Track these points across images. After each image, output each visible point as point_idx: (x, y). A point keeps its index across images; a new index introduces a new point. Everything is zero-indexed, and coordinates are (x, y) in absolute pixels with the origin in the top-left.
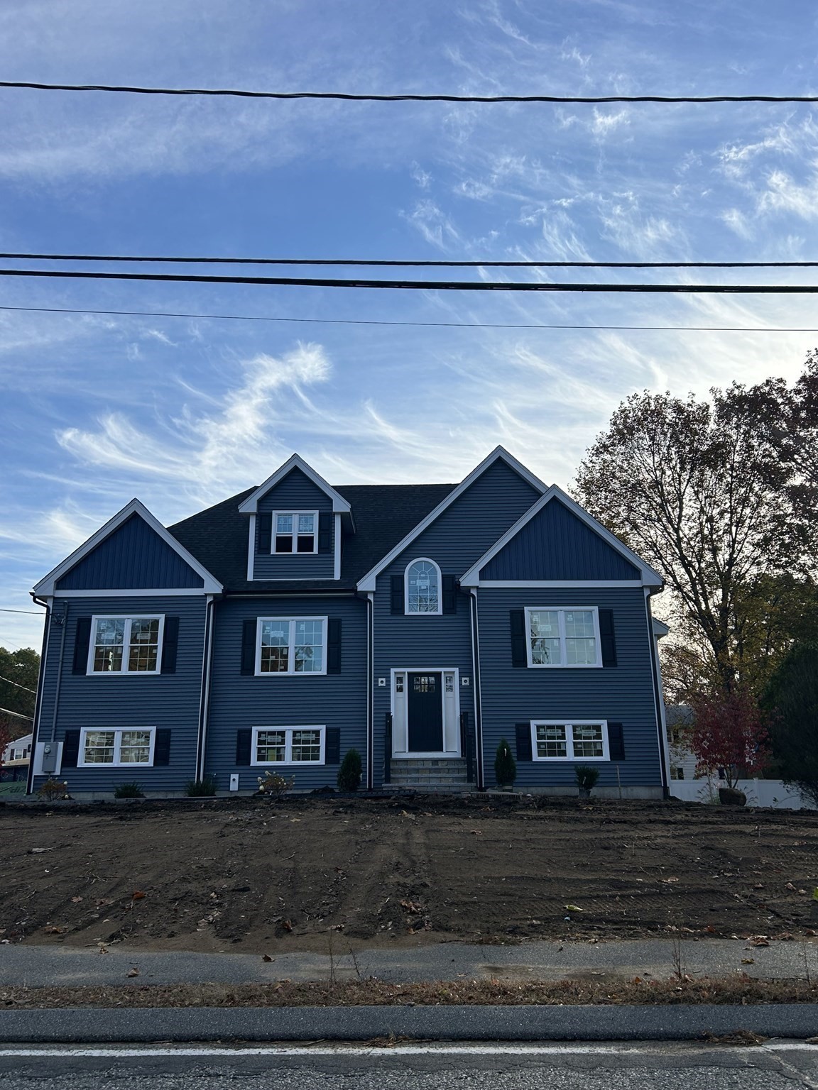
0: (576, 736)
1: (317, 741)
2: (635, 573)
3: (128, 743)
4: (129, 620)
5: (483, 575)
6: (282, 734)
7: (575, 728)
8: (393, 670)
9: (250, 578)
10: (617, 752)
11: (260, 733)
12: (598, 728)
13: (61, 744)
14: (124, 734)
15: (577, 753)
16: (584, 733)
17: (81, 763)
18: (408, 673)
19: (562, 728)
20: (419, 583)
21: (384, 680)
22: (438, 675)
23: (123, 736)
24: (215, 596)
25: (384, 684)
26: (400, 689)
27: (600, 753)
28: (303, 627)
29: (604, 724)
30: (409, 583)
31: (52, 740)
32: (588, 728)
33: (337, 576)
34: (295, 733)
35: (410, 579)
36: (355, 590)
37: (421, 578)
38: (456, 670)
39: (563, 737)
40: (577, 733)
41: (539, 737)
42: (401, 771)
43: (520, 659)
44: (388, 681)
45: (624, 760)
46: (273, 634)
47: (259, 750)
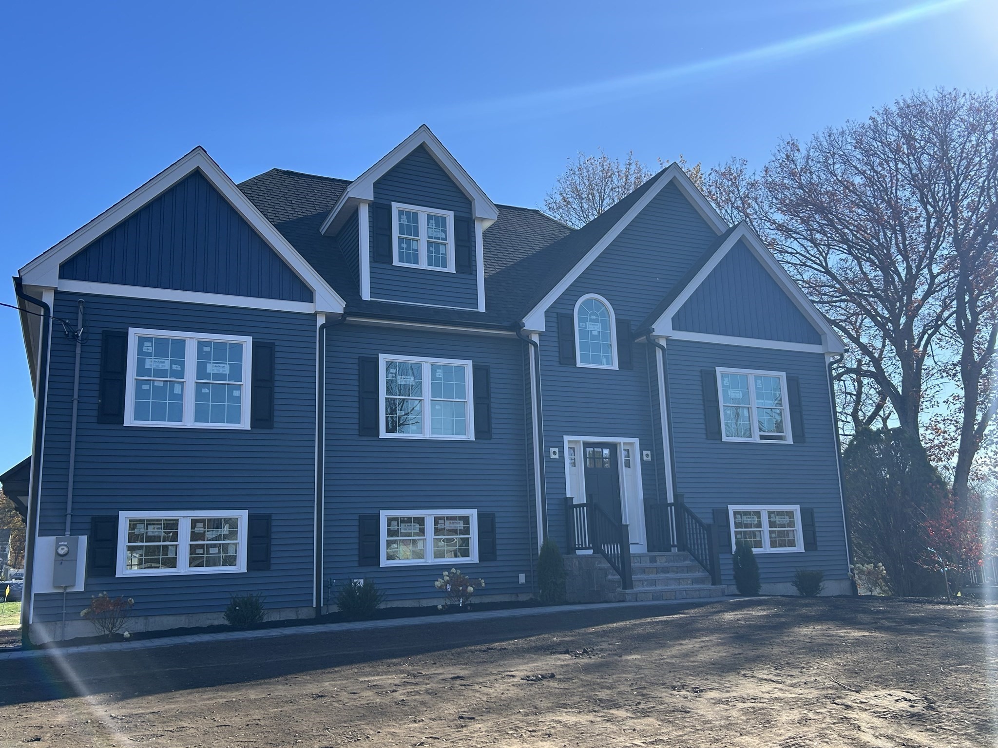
0: (772, 524)
1: (467, 531)
3: (201, 536)
5: (678, 323)
6: (420, 521)
7: (770, 513)
8: (566, 438)
9: (366, 295)
10: (810, 543)
11: (390, 520)
12: (790, 514)
13: (84, 540)
15: (773, 544)
16: (778, 520)
17: (121, 570)
18: (584, 443)
19: (758, 514)
20: (590, 326)
21: (557, 450)
22: (613, 447)
23: (193, 526)
24: (329, 316)
25: (557, 457)
26: (574, 465)
27: (792, 544)
28: (440, 373)
29: (796, 508)
30: (579, 327)
31: (68, 533)
33: (482, 308)
34: (437, 520)
35: (580, 321)
36: (517, 326)
37: (592, 320)
38: (636, 441)
39: (759, 525)
40: (772, 520)
41: (737, 525)
43: (713, 430)
44: (562, 452)
45: (816, 549)
46: (400, 380)
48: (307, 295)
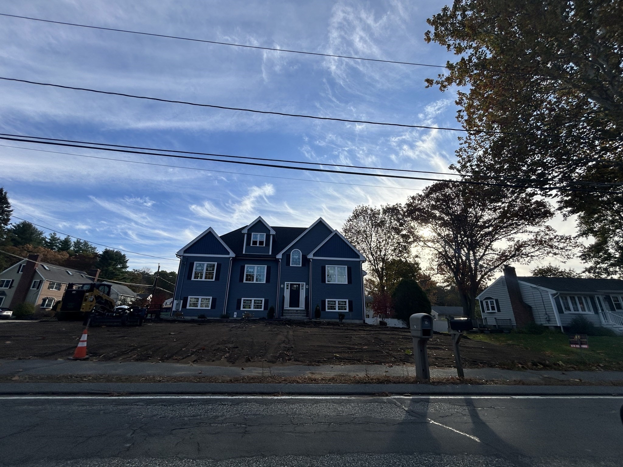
0: (339, 304)
1: (261, 303)
2: (357, 256)
3: (203, 301)
4: (206, 264)
5: (314, 255)
6: (251, 300)
7: (339, 301)
8: (286, 283)
9: (244, 253)
10: (351, 309)
11: (244, 300)
12: (345, 302)
13: (182, 301)
14: (202, 299)
15: (339, 309)
16: (341, 303)
17: (188, 307)
18: (290, 284)
19: (335, 301)
20: (295, 257)
22: (299, 285)
24: (233, 257)
26: (287, 288)
27: (346, 309)
28: (259, 268)
29: (347, 301)
30: (292, 257)
31: (179, 300)
32: (343, 302)
33: (270, 253)
34: (255, 300)
35: (292, 255)
36: (275, 258)
37: (295, 255)
38: (305, 283)
39: (335, 304)
41: (328, 304)
42: (287, 313)
43: (324, 280)
44: (284, 286)
45: (352, 311)
46: (250, 270)
47: (244, 305)
48: (228, 253)
